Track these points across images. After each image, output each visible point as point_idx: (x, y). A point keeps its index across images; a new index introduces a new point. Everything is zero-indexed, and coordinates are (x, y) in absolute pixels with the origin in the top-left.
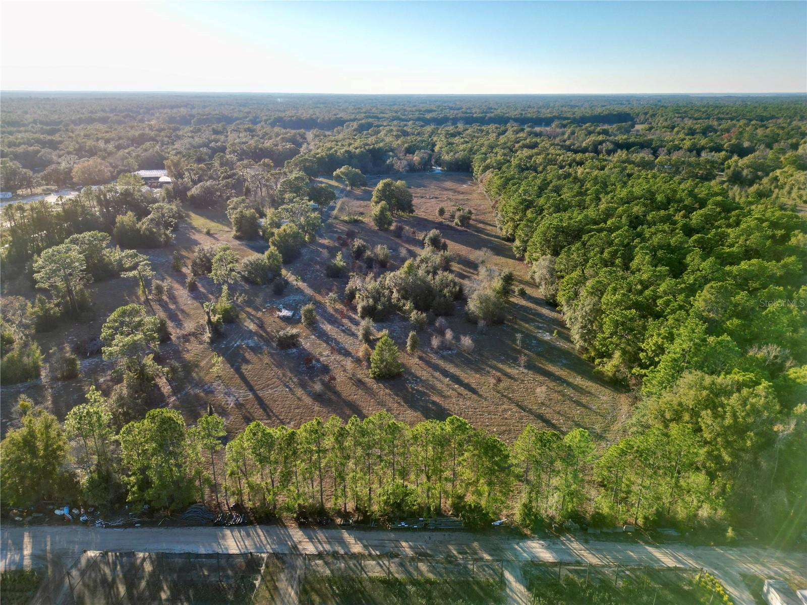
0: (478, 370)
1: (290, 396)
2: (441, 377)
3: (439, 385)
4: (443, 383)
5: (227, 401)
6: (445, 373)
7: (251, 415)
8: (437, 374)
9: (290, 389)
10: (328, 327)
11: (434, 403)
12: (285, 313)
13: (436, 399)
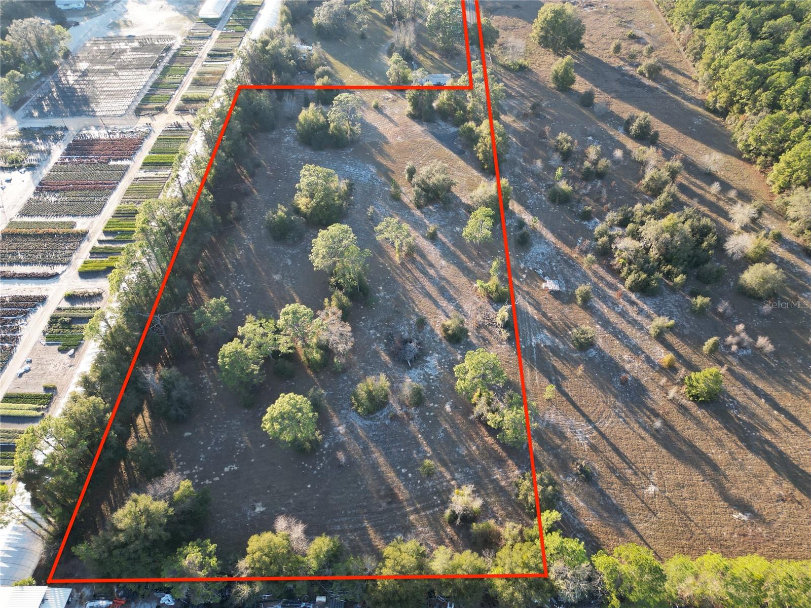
0: (786, 385)
1: (628, 430)
2: (755, 397)
3: (759, 411)
4: (760, 407)
5: (578, 440)
6: (756, 390)
7: (611, 461)
8: (749, 392)
9: (624, 421)
10: (605, 309)
11: (767, 442)
12: (550, 285)
13: (767, 436)
